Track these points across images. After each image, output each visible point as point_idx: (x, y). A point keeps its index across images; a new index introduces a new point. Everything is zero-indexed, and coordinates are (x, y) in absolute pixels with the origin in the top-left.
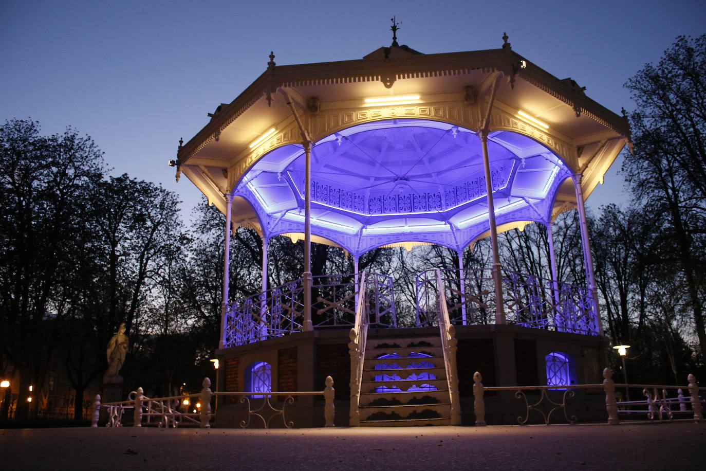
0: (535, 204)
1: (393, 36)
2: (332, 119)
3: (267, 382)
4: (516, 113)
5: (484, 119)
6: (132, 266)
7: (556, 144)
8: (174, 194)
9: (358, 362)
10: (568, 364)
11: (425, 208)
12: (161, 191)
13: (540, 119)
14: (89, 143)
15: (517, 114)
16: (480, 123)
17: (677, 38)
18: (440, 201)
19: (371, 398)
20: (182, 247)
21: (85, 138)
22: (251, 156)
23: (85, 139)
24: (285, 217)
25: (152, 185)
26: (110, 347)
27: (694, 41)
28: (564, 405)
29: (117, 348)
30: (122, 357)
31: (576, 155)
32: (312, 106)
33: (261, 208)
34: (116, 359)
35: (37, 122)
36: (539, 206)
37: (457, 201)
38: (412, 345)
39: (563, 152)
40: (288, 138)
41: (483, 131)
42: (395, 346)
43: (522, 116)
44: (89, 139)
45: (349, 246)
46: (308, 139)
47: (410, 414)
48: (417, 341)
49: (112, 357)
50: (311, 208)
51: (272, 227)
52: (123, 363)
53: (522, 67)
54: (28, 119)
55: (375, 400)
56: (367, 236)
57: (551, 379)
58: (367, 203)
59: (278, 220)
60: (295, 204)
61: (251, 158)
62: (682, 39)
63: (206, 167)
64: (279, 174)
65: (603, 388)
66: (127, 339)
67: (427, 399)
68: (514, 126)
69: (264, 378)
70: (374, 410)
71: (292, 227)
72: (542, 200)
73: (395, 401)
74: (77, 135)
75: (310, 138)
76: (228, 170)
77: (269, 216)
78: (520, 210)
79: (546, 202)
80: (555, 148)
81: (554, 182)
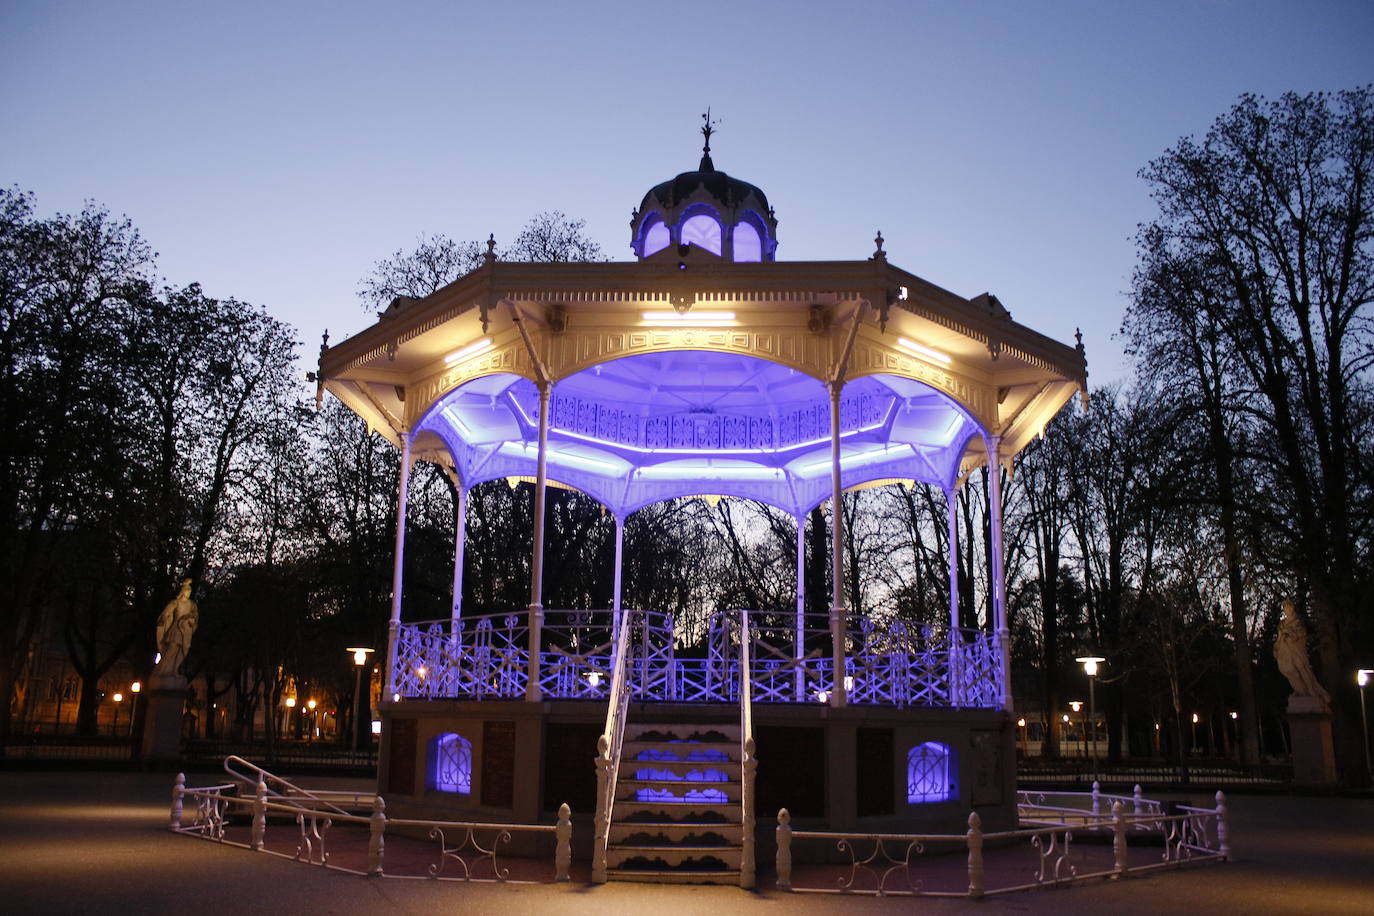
0: (929, 455)
1: (704, 146)
2: (588, 343)
3: (463, 768)
4: (895, 342)
5: (837, 366)
6: (201, 459)
7: (960, 387)
8: (289, 327)
9: (609, 777)
10: (947, 759)
11: (744, 444)
12: (264, 321)
13: (935, 348)
14: (128, 234)
15: (898, 344)
16: (830, 368)
17: (1240, 97)
18: (771, 433)
19: (629, 808)
20: (300, 429)
21: (121, 222)
22: (447, 375)
23: (120, 225)
24: (502, 450)
25: (247, 308)
26: (162, 623)
27: (1269, 106)
28: (906, 863)
29: (175, 624)
30: (186, 642)
31: (996, 399)
32: (555, 322)
33: (459, 438)
34: (174, 645)
35: (31, 193)
36: (938, 458)
37: (798, 438)
38: (696, 737)
39: (972, 400)
40: (512, 364)
41: (834, 384)
42: (671, 737)
43: (904, 347)
44: (130, 225)
45: (608, 498)
46: (546, 377)
47: (683, 863)
48: (704, 729)
49: (168, 640)
50: (549, 439)
51: (476, 469)
52: (186, 653)
53: (901, 297)
54: (13, 188)
55: (635, 814)
56: (641, 481)
57: (916, 785)
58: (642, 427)
59: (486, 457)
60: (518, 434)
61: (447, 380)
62: (1250, 100)
63: (367, 383)
64: (493, 399)
65: (965, 842)
66: (195, 605)
67: (711, 816)
68: (891, 365)
69: (459, 760)
70: (630, 852)
71: (510, 466)
72: (944, 449)
73: (664, 817)
74: (105, 215)
75: (550, 376)
76: (406, 391)
77: (471, 448)
78: (905, 461)
79: (949, 454)
80: (960, 395)
81: (962, 430)
